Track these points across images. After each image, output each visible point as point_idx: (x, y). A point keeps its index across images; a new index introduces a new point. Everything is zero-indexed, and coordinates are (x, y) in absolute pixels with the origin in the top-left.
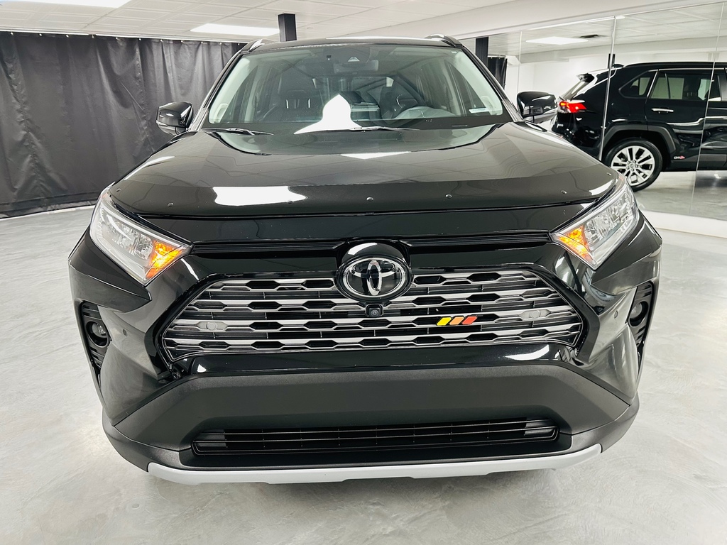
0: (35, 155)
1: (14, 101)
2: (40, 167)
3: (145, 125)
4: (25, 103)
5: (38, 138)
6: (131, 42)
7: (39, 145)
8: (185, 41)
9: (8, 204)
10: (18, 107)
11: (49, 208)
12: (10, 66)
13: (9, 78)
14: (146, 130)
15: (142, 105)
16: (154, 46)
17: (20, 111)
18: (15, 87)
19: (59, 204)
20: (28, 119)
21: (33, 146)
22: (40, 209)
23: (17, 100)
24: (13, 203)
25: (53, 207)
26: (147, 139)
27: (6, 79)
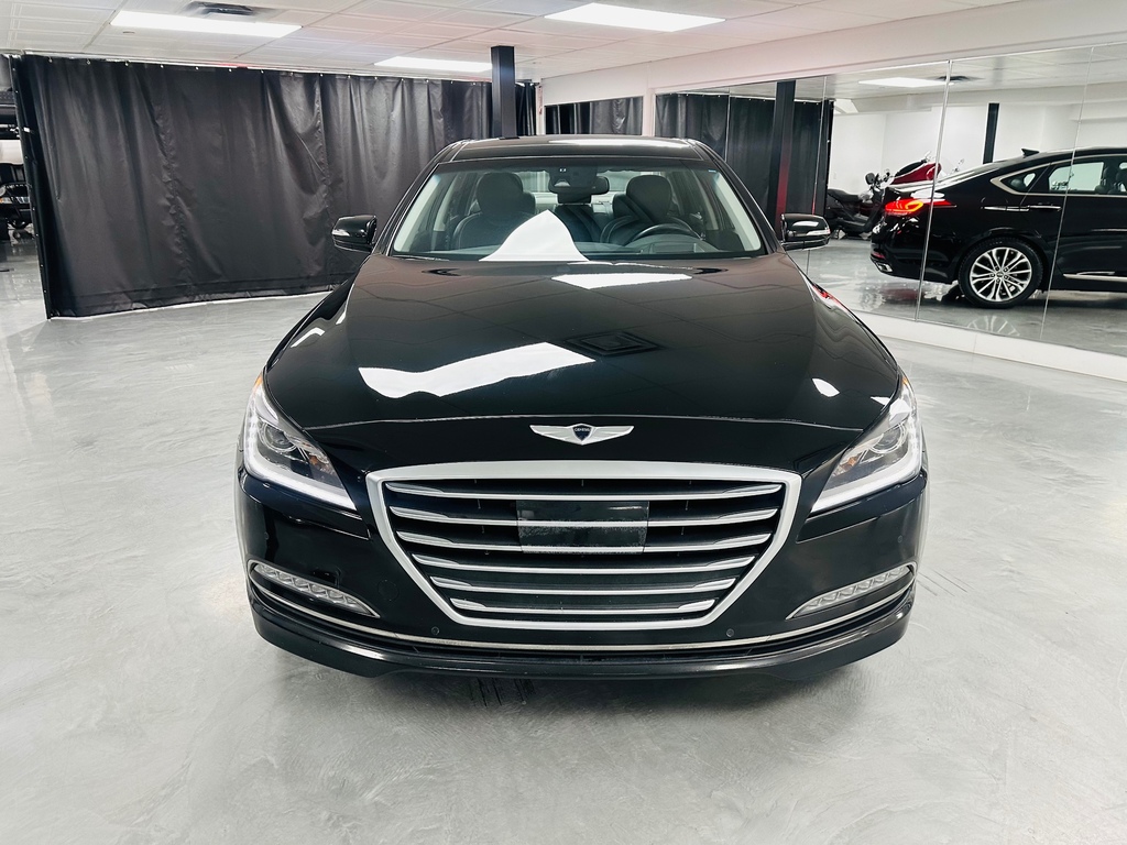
0: (182, 227)
1: (161, 154)
2: (188, 243)
3: (325, 192)
4: (174, 158)
5: (188, 205)
6: (309, 80)
7: (187, 213)
8: (380, 78)
9: (147, 290)
10: (165, 162)
11: (197, 298)
12: (157, 109)
13: (156, 125)
14: (326, 198)
15: (320, 163)
16: (339, 85)
17: (166, 168)
18: (162, 137)
19: (210, 294)
20: (177, 180)
21: (181, 215)
22: (188, 300)
23: (165, 154)
24: (154, 290)
25: (202, 296)
26: (325, 210)
27: (152, 125)
